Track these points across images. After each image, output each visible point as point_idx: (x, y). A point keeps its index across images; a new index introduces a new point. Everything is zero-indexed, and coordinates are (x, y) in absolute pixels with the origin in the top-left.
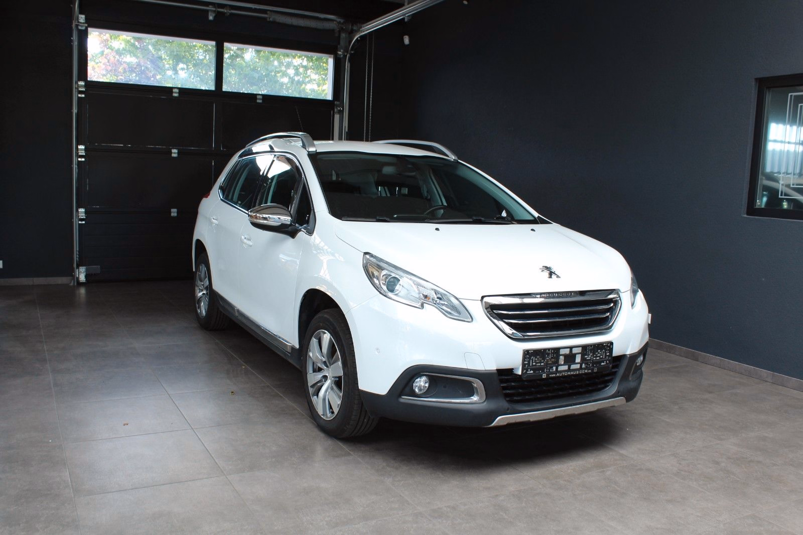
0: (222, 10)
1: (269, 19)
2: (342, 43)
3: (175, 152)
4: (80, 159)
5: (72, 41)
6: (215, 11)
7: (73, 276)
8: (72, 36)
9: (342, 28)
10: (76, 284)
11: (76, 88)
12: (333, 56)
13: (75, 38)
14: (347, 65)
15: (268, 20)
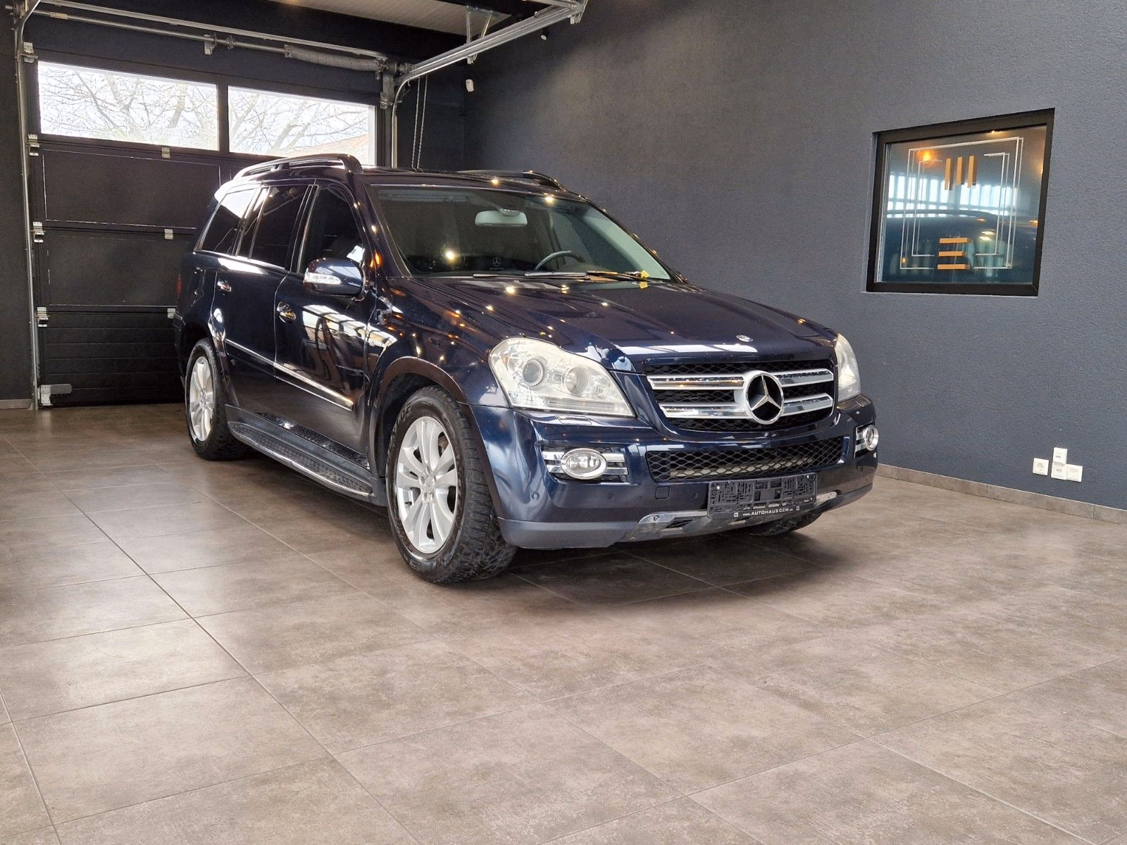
0: (224, 41)
1: (288, 54)
2: (387, 89)
3: (169, 234)
4: (36, 241)
5: (15, 78)
6: (213, 43)
7: (33, 398)
8: (14, 71)
9: (385, 69)
10: (37, 408)
11: (26, 144)
12: (373, 106)
13: (20, 73)
14: (394, 119)
15: (286, 56)
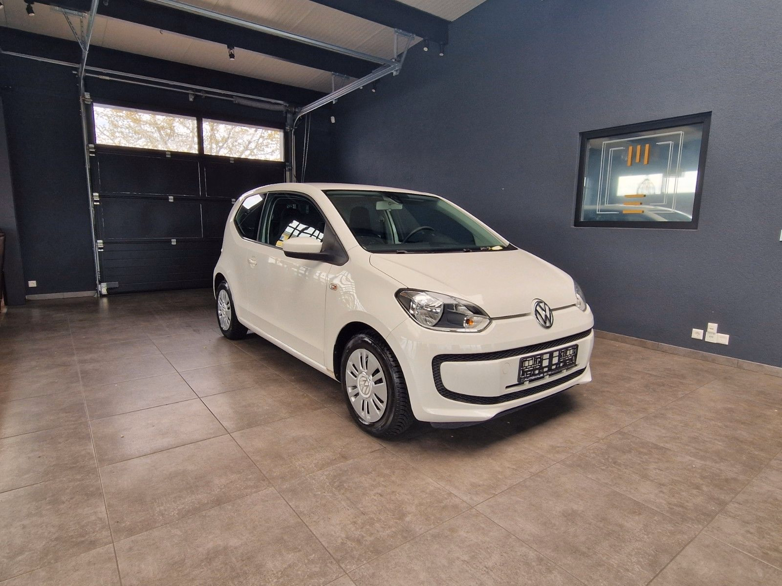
0: (199, 94)
2: (289, 121)
3: (171, 199)
4: (95, 203)
5: (80, 112)
6: (194, 94)
7: (97, 290)
8: (80, 108)
9: (288, 111)
10: (99, 296)
11: (87, 149)
12: (282, 130)
13: (82, 110)
14: (293, 137)
15: (234, 102)
